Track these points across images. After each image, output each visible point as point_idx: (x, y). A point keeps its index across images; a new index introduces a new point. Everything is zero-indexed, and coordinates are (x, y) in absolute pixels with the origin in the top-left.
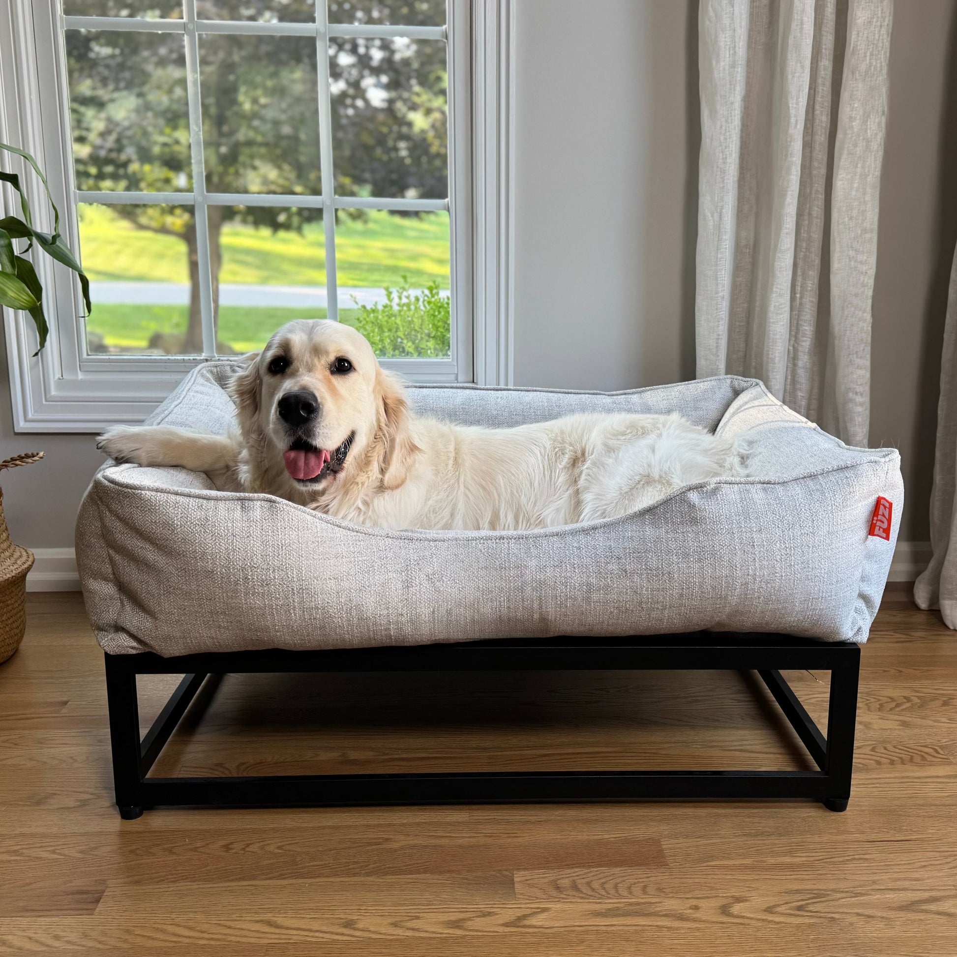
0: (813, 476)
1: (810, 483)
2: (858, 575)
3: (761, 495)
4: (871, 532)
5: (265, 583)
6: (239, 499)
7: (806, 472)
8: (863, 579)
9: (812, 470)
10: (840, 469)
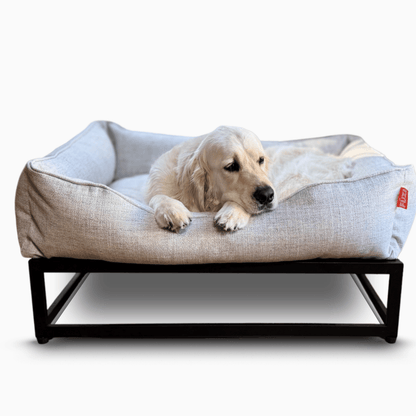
0: (368, 178)
1: (367, 182)
2: (391, 226)
3: (343, 188)
4: (398, 205)
5: (95, 228)
6: (89, 185)
7: (364, 176)
8: (394, 229)
9: (368, 175)
10: (381, 174)
